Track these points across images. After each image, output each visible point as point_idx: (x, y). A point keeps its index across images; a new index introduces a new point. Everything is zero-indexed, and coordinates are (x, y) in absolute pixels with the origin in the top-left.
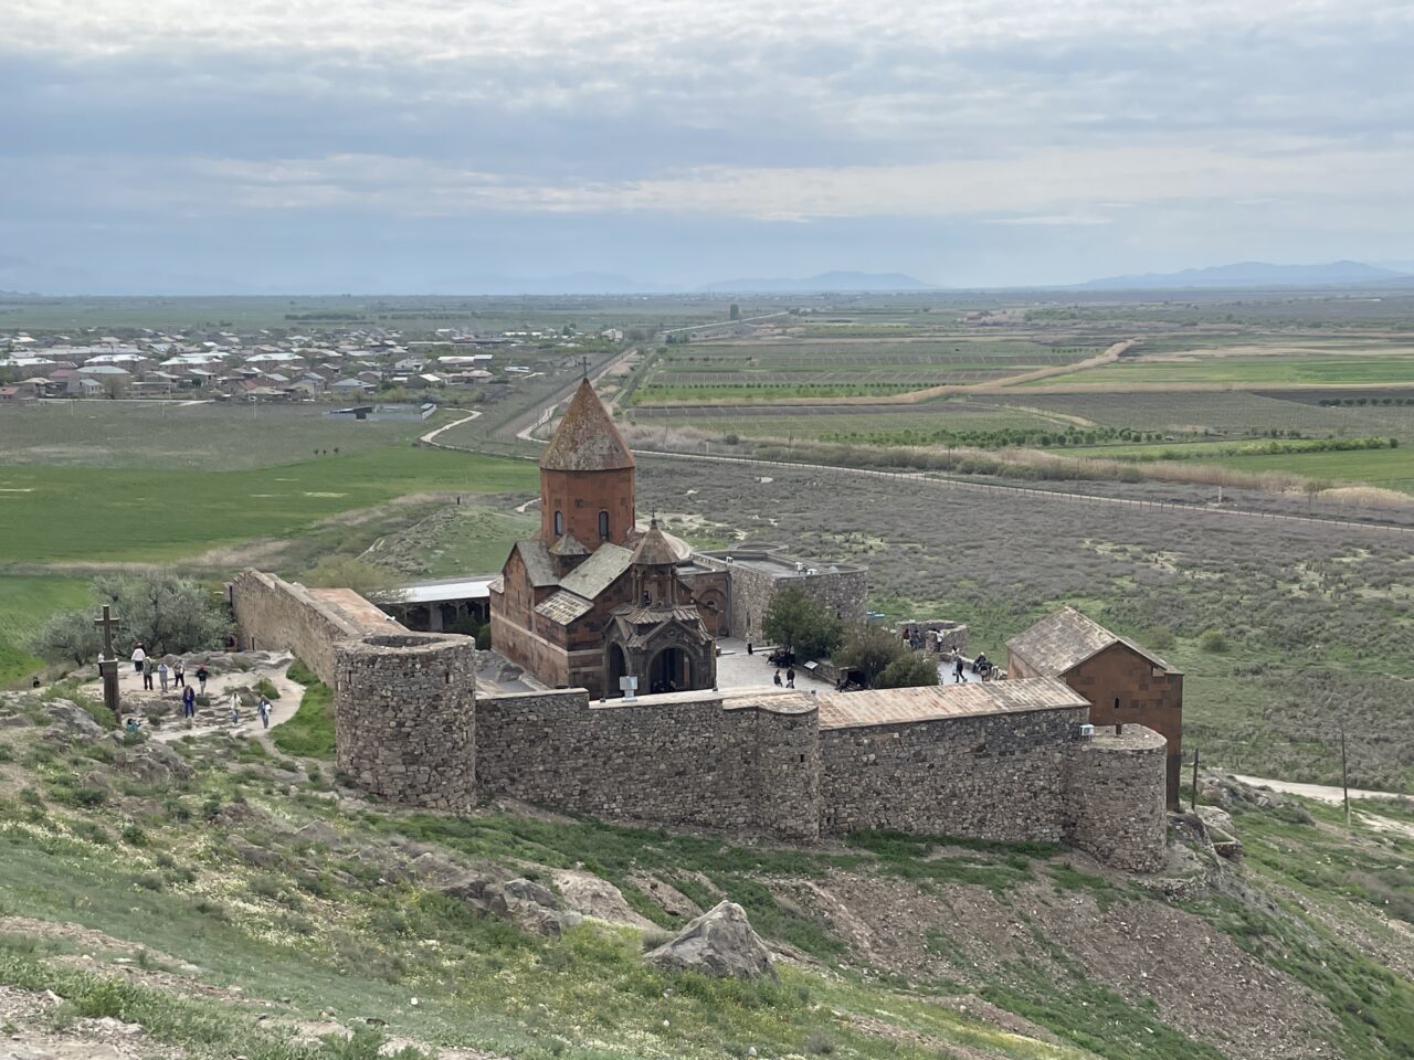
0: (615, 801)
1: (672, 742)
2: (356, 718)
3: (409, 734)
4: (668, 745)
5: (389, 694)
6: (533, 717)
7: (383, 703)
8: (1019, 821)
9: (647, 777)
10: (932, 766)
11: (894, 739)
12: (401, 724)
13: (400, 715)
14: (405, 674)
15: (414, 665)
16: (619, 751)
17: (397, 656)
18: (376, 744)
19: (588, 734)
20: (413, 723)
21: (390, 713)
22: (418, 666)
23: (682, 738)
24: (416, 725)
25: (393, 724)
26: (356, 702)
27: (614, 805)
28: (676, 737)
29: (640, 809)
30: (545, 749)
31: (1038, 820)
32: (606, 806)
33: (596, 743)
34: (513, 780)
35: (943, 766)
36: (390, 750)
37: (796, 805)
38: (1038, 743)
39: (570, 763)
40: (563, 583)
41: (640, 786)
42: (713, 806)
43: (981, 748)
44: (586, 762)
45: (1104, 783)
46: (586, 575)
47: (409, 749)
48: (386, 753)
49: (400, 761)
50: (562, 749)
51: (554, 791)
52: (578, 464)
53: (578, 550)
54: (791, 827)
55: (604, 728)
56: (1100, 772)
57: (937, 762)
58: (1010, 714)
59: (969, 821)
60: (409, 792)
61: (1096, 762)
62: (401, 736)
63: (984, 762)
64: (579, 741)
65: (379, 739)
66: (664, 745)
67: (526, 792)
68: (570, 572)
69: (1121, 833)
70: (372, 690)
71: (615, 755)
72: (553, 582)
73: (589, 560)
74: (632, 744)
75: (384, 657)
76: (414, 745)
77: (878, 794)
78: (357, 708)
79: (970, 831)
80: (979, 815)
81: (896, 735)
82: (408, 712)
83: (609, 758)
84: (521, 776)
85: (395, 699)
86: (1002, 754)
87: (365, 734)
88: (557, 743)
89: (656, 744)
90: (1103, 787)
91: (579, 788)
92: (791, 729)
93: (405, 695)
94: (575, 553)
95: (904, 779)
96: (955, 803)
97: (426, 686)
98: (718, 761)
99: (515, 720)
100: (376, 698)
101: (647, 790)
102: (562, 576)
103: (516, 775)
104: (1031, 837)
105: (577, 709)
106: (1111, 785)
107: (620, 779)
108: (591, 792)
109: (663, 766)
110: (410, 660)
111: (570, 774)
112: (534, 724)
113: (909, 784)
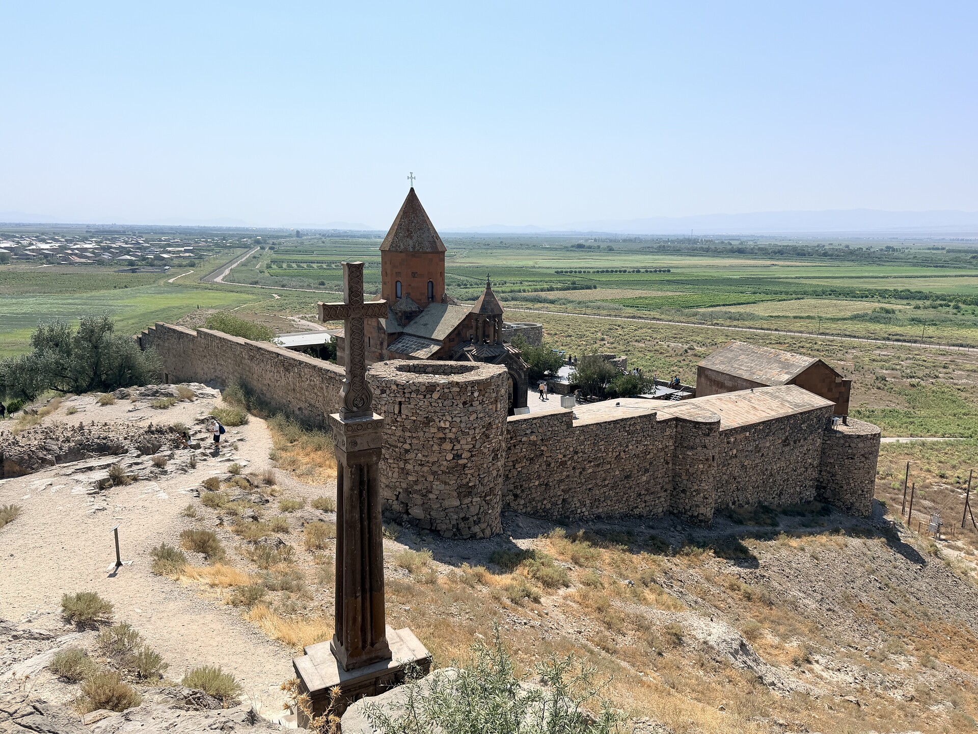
0: (585, 505)
1: (624, 451)
2: (407, 451)
3: (464, 466)
4: (622, 453)
5: (448, 424)
6: (533, 438)
7: (441, 435)
8: (798, 489)
9: (607, 482)
10: (763, 454)
11: (746, 438)
12: (458, 456)
13: (458, 447)
14: (464, 403)
15: (472, 393)
16: (590, 462)
17: (457, 383)
18: (430, 478)
19: (571, 449)
20: (469, 455)
21: (447, 446)
22: (476, 394)
23: (631, 447)
24: (472, 456)
25: (450, 457)
26: (408, 434)
27: (584, 509)
28: (627, 446)
29: (601, 510)
30: (540, 466)
31: (805, 487)
32: (579, 511)
33: (576, 458)
34: (516, 496)
35: (768, 454)
36: (446, 483)
37: (707, 496)
38: (811, 433)
39: (557, 477)
40: (406, 330)
41: (602, 491)
42: (645, 502)
43: (787, 439)
44: (568, 473)
45: (852, 459)
46: (425, 325)
47: (464, 482)
48: (442, 487)
49: (455, 494)
50: (552, 465)
51: (545, 502)
52: (414, 247)
53: (414, 308)
54: (702, 514)
55: (582, 443)
56: (850, 451)
57: (765, 451)
58: (801, 413)
59: (775, 493)
60: (462, 525)
61: (847, 444)
62: (457, 469)
63: (787, 449)
64: (564, 456)
65: (434, 473)
66: (620, 454)
67: (525, 506)
68: (409, 322)
69: (860, 492)
70: (428, 421)
71: (587, 466)
72: (399, 329)
73: (423, 314)
74: (600, 455)
75: (444, 386)
76: (469, 476)
77: (735, 479)
78: (408, 441)
79: (776, 499)
80: (781, 487)
81: (748, 434)
82: (465, 444)
83: (584, 469)
84: (523, 491)
85: (454, 430)
86: (795, 442)
87: (418, 468)
88: (549, 459)
89: (614, 453)
90: (851, 461)
91: (561, 497)
92: (708, 435)
93: (463, 425)
94: (414, 309)
95: (748, 466)
96: (771, 480)
97: (481, 415)
98: (651, 464)
99: (521, 441)
100: (433, 430)
101: (607, 493)
102: (404, 326)
103: (519, 492)
104: (801, 499)
105: (565, 427)
106: (857, 460)
107: (590, 486)
108: (570, 500)
109: (617, 473)
110: (469, 388)
111: (557, 486)
112: (534, 443)
113: (751, 470)
